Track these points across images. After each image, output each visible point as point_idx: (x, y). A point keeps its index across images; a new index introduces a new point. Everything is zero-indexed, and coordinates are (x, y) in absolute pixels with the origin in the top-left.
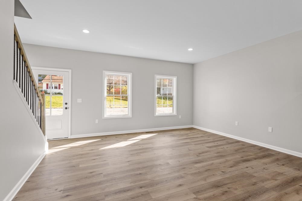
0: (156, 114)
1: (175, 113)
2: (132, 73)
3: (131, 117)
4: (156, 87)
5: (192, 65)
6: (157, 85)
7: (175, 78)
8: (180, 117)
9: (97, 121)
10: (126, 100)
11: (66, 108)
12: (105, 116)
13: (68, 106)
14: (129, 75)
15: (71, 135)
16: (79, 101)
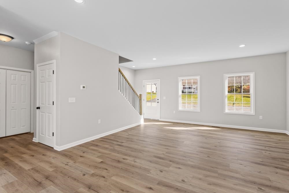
0: (226, 111)
1: (252, 112)
2: (200, 76)
3: (200, 111)
9: (174, 112)
11: (158, 102)
12: (180, 109)
13: (159, 101)
14: (198, 78)
15: (160, 118)
16: (164, 98)
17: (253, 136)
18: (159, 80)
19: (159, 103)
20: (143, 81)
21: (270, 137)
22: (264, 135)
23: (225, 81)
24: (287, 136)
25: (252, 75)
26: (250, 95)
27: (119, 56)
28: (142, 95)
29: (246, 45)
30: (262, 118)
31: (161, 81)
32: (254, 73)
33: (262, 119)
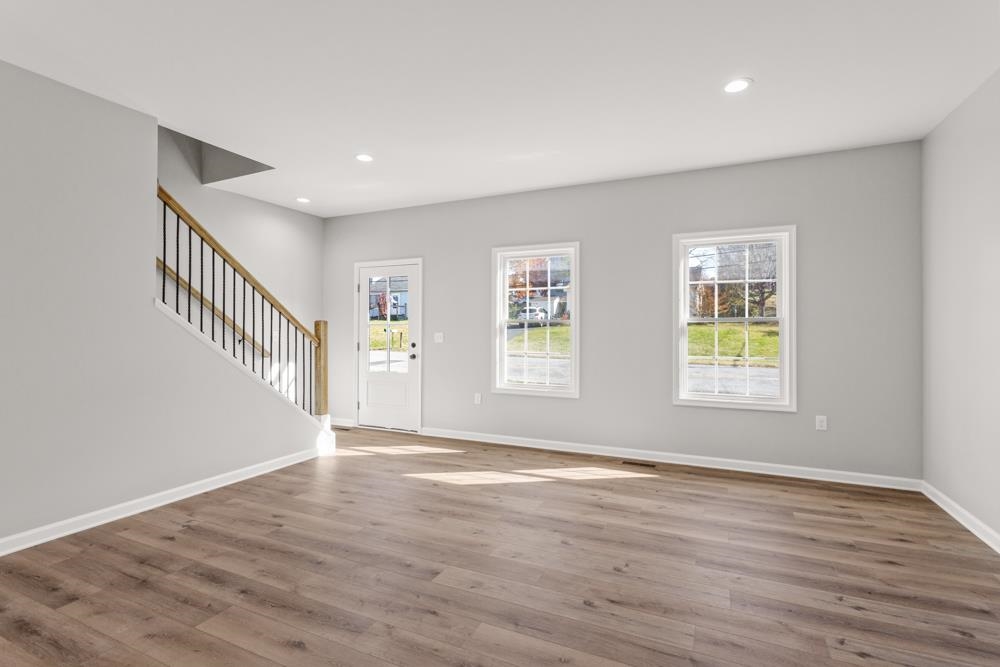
0: (683, 396)
1: (787, 402)
3: (577, 396)
4: (679, 283)
7: (786, 235)
8: (821, 422)
9: (477, 399)
11: (413, 357)
12: (498, 386)
13: (417, 351)
14: (571, 250)
15: (422, 426)
16: (438, 338)
17: (787, 512)
18: (419, 260)
19: (418, 360)
20: (357, 265)
21: (860, 518)
22: (831, 504)
23: (678, 265)
24: (928, 509)
25: (784, 239)
26: (776, 323)
27: (159, 127)
28: (326, 323)
29: (751, 80)
30: (825, 424)
31: (424, 265)
32: (794, 228)
33: (825, 428)
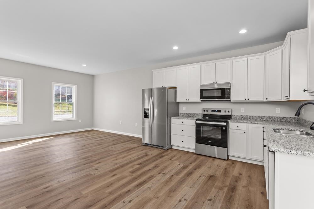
0: (54, 120)
1: (75, 118)
2: (22, 79)
4: (53, 94)
5: (93, 76)
6: (55, 92)
7: (75, 87)
8: (80, 121)
10: (16, 106)
14: (19, 81)
